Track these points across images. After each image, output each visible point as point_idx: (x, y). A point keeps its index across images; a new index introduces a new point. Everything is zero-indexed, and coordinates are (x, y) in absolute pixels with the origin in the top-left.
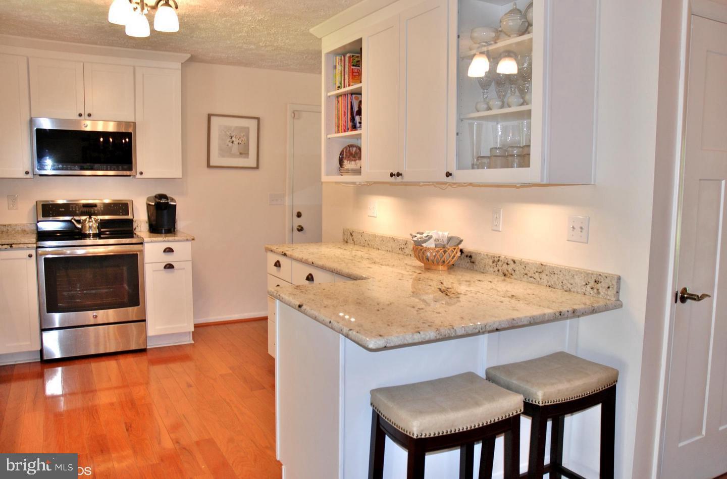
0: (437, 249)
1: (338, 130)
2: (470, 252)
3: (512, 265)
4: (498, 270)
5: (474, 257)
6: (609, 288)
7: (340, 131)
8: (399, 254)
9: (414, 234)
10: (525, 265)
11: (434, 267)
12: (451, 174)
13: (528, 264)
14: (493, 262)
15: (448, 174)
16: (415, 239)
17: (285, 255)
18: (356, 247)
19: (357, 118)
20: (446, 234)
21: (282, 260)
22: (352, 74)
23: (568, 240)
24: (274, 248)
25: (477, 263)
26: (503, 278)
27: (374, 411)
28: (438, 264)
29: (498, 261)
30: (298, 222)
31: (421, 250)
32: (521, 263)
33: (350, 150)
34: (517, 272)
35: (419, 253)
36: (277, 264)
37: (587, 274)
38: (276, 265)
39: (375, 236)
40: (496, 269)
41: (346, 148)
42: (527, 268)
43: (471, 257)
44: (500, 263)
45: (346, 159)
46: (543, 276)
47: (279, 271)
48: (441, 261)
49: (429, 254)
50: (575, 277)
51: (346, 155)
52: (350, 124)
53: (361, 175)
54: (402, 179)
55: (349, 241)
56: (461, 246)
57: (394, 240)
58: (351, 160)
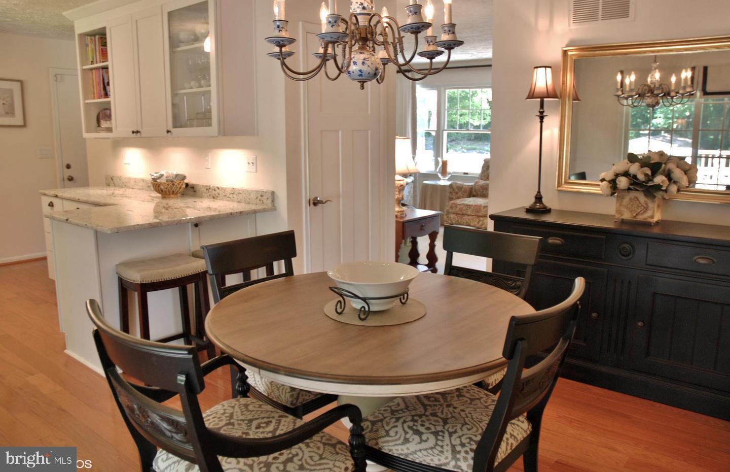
0: (168, 183)
1: (94, 96)
2: (193, 184)
3: (218, 191)
4: (210, 195)
5: (195, 187)
6: (268, 199)
7: (96, 98)
8: (147, 190)
9: (152, 174)
10: (224, 189)
11: (167, 196)
12: (170, 132)
13: (226, 189)
14: (207, 190)
15: (168, 132)
16: (153, 177)
17: (56, 196)
18: (116, 188)
19: (107, 87)
20: (175, 173)
21: (55, 201)
22: (102, 53)
23: (247, 172)
24: (47, 192)
25: (197, 192)
26: (213, 199)
27: (119, 277)
28: (170, 194)
29: (209, 189)
30: (68, 173)
31: (157, 184)
32: (222, 189)
33: (105, 113)
34: (220, 195)
35: (156, 187)
36: (51, 205)
37: (257, 192)
38: (49, 205)
39: (130, 179)
40: (209, 195)
41: (102, 111)
42: (226, 192)
43: (193, 188)
44: (210, 190)
45: (102, 119)
46: (234, 196)
47: (52, 209)
48: (172, 191)
49: (162, 187)
50: (251, 194)
51: (102, 117)
52: (103, 92)
53: (112, 132)
54: (141, 135)
55: (111, 184)
56: (186, 181)
57: (143, 180)
58: (106, 120)
